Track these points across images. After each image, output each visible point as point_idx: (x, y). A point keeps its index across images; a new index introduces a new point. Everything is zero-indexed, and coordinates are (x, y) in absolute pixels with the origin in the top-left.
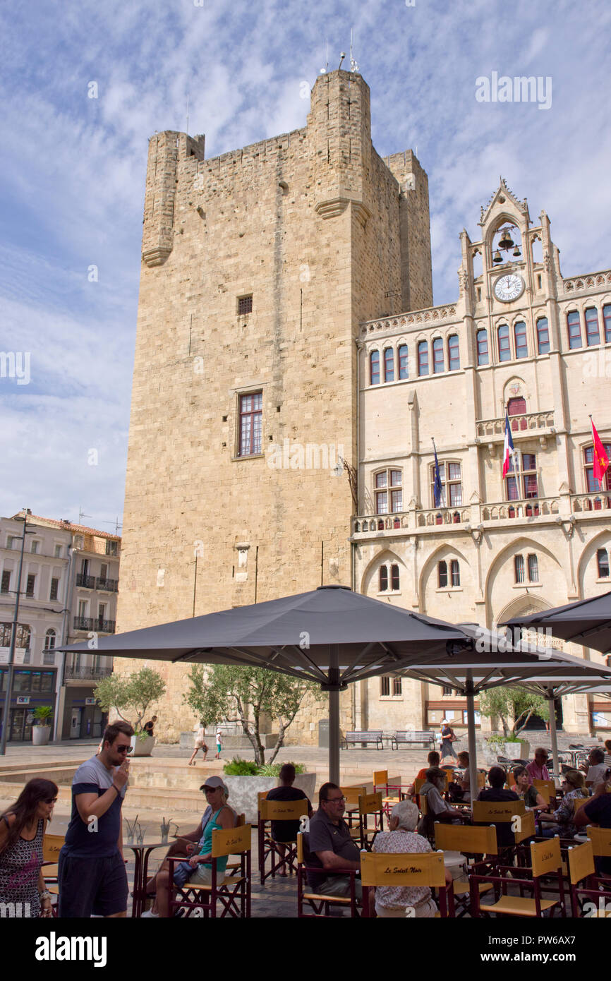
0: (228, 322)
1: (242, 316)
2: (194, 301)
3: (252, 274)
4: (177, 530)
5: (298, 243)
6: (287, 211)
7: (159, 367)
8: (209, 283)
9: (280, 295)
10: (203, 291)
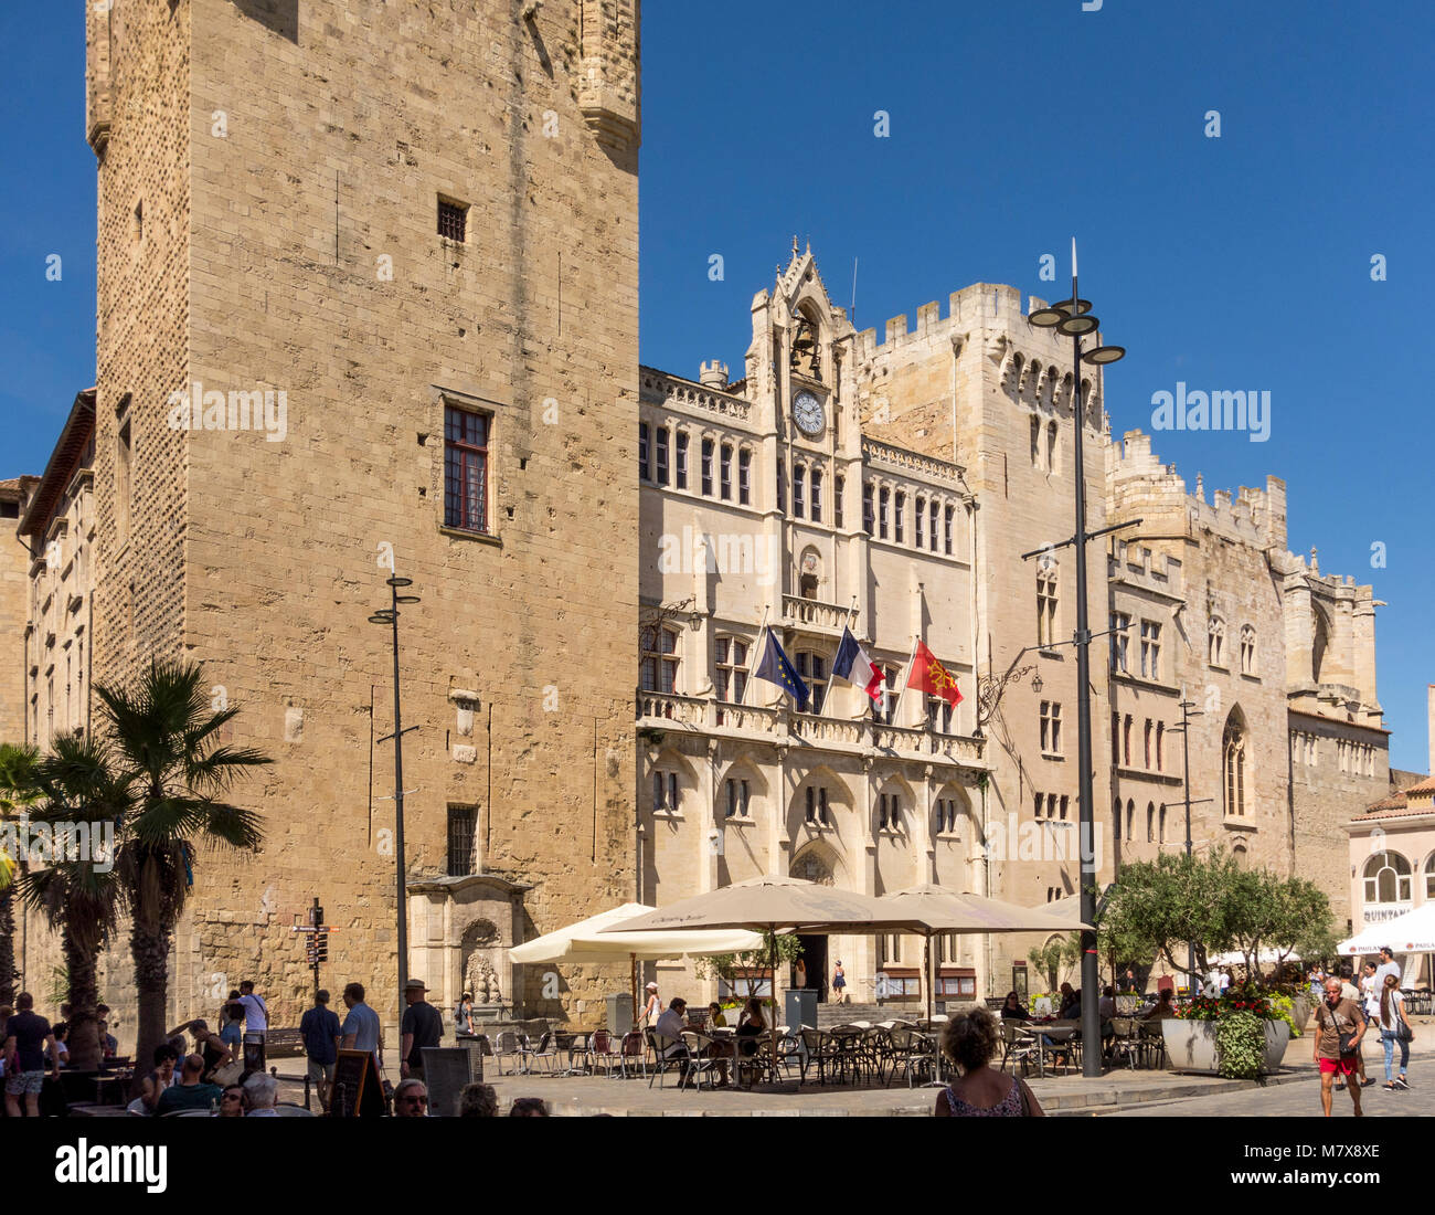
1: (446, 239)
2: (342, 142)
3: (468, 162)
4: (326, 634)
5: (553, 155)
7: (262, 253)
8: (375, 121)
9: (522, 241)
10: (362, 134)
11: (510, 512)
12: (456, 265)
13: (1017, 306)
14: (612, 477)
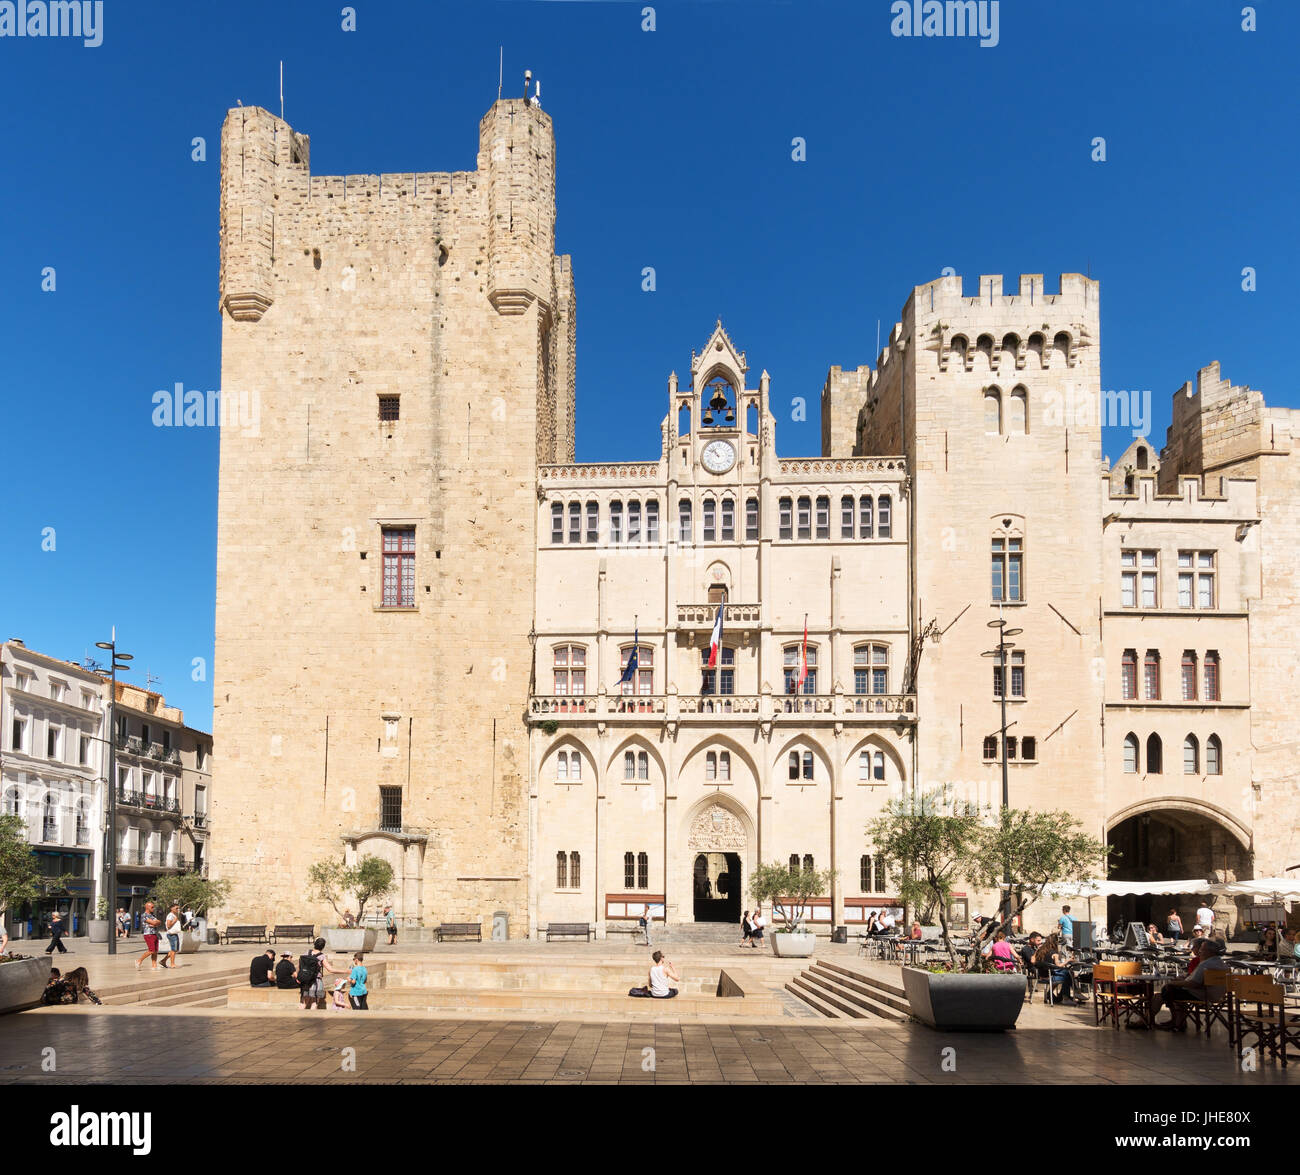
0: (363, 427)
1: (385, 422)
2: (312, 386)
3: (400, 367)
4: (298, 689)
5: (465, 338)
6: (449, 291)
7: (261, 470)
8: (334, 365)
9: (439, 405)
11: (428, 589)
12: (390, 437)
14: (511, 548)
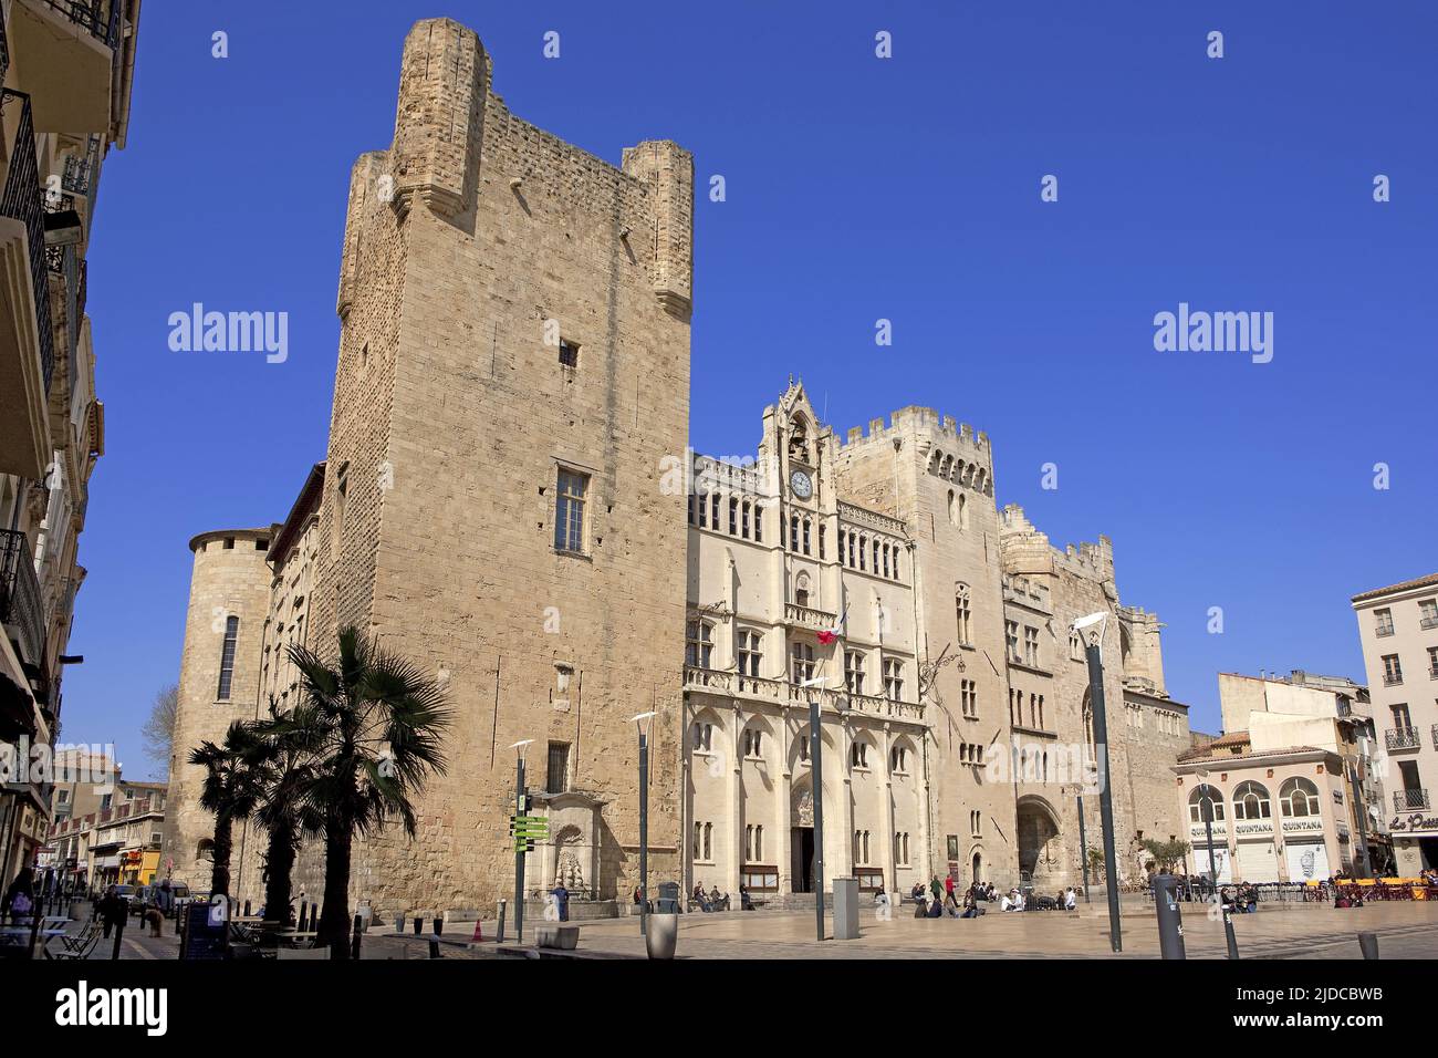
0: (546, 363)
1: (565, 366)
2: (500, 305)
3: (580, 319)
4: (470, 619)
5: (636, 318)
6: (624, 270)
7: (444, 369)
8: (523, 294)
9: (614, 368)
10: (514, 300)
11: (600, 541)
12: (570, 382)
13: (936, 421)
14: (669, 520)
